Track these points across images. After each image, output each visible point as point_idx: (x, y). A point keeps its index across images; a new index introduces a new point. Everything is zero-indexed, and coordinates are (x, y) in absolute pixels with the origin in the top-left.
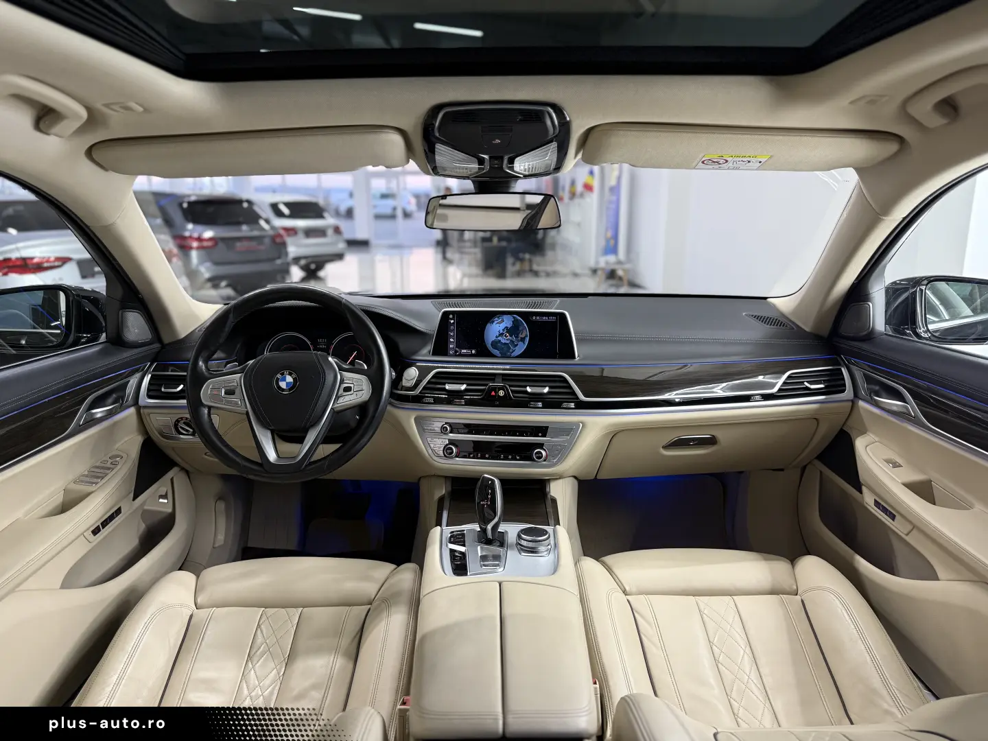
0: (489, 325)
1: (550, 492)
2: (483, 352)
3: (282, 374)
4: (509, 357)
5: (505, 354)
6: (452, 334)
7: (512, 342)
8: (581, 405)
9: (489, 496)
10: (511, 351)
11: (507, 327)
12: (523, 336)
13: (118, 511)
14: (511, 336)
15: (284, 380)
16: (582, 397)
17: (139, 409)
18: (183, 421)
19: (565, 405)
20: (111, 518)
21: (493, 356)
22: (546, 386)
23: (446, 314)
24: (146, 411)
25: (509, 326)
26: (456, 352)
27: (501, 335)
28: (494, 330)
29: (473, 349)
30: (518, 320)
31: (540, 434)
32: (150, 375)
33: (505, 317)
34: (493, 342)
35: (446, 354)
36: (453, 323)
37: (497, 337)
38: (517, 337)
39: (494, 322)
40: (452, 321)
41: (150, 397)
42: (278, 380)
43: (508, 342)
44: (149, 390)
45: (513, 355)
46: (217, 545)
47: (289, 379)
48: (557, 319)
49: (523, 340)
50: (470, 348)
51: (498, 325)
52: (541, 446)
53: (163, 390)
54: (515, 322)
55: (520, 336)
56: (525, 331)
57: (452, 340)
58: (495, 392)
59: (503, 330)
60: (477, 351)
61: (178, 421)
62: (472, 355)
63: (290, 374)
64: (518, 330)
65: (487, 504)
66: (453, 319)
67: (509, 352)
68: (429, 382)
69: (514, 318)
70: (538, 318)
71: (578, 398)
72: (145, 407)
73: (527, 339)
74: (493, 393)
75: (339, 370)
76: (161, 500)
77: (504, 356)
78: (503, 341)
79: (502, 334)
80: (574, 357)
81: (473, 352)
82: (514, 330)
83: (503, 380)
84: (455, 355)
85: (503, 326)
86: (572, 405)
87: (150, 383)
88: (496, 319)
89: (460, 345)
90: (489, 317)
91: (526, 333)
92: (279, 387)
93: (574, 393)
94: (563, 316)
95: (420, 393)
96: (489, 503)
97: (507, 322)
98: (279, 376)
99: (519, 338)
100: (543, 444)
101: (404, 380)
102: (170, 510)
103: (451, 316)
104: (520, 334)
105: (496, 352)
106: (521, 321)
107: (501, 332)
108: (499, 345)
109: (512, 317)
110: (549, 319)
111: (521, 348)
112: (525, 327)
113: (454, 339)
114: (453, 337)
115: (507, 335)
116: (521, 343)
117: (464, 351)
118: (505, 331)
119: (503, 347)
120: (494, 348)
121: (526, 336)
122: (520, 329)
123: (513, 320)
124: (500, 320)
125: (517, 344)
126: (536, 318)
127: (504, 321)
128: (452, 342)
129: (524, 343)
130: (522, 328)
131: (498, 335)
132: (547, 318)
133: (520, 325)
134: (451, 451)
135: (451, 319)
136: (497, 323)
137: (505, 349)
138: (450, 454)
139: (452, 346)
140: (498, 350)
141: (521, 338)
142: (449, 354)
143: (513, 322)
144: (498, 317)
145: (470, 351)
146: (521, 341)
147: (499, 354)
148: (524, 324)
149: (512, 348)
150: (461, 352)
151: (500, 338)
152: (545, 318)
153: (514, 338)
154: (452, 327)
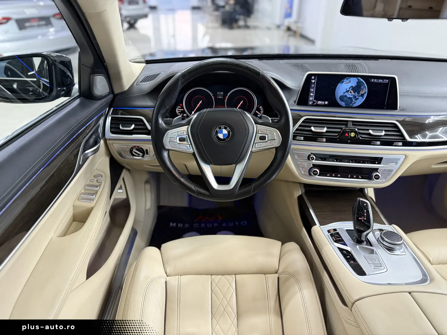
0: (339, 84)
2: (333, 103)
3: (220, 128)
4: (351, 107)
5: (349, 105)
6: (312, 90)
8: (406, 144)
9: (365, 214)
10: (353, 103)
11: (352, 86)
14: (354, 92)
15: (221, 132)
16: (408, 138)
17: (105, 141)
18: (135, 148)
19: (395, 143)
21: (339, 106)
22: (382, 130)
23: (309, 76)
24: (111, 142)
25: (354, 86)
26: (314, 102)
27: (347, 91)
28: (343, 89)
29: (327, 101)
30: (361, 81)
31: (377, 163)
32: (110, 118)
33: (352, 79)
34: (341, 96)
35: (306, 104)
36: (314, 82)
38: (358, 93)
39: (343, 82)
40: (313, 81)
41: (113, 132)
42: (217, 132)
44: (111, 128)
45: (354, 106)
47: (225, 132)
48: (389, 81)
49: (362, 95)
50: (325, 100)
51: (346, 84)
52: (376, 170)
53: (121, 128)
54: (359, 83)
55: (361, 93)
56: (365, 89)
57: (312, 94)
59: (350, 88)
60: (329, 103)
61: (132, 148)
62: (325, 106)
63: (225, 128)
64: (360, 88)
65: (364, 220)
66: (314, 79)
67: (351, 103)
68: (300, 126)
69: (358, 79)
70: (375, 80)
71: (405, 139)
72: (109, 139)
73: (366, 95)
74: (347, 135)
75: (255, 124)
76: (119, 191)
77: (348, 107)
78: (348, 96)
79: (348, 91)
81: (326, 103)
82: (356, 89)
83: (353, 125)
84: (314, 105)
85: (350, 85)
86: (400, 144)
87: (111, 123)
88: (345, 80)
89: (317, 98)
90: (340, 78)
91: (365, 90)
92: (218, 137)
93: (402, 135)
94: (394, 79)
96: (365, 219)
97: (353, 82)
98: (218, 129)
99: (360, 94)
100: (378, 169)
102: (125, 197)
103: (313, 77)
104: (361, 91)
105: (343, 104)
106: (363, 82)
107: (348, 90)
108: (345, 98)
109: (357, 79)
110: (383, 81)
111: (360, 101)
112: (366, 87)
113: (313, 93)
114: (312, 92)
115: (352, 91)
116: (361, 98)
117: (319, 102)
118: (351, 89)
119: (348, 100)
120: (341, 101)
121: (365, 93)
122: (362, 88)
123: (357, 81)
124: (348, 81)
125: (358, 98)
126: (374, 81)
127: (350, 82)
128: (312, 96)
129: (363, 98)
130: (363, 87)
131: (345, 92)
132: (382, 80)
133: (362, 85)
134: (316, 173)
135: (313, 79)
136: (346, 83)
137: (349, 102)
138: (315, 174)
139: (311, 99)
140: (344, 102)
141: (362, 94)
142: (308, 105)
143: (357, 83)
144: (347, 79)
145: (324, 102)
146: (361, 96)
147: (345, 105)
148: (364, 84)
149: (354, 101)
150: (317, 103)
151: (346, 94)
152: (380, 80)
153: (357, 94)
154: (313, 85)
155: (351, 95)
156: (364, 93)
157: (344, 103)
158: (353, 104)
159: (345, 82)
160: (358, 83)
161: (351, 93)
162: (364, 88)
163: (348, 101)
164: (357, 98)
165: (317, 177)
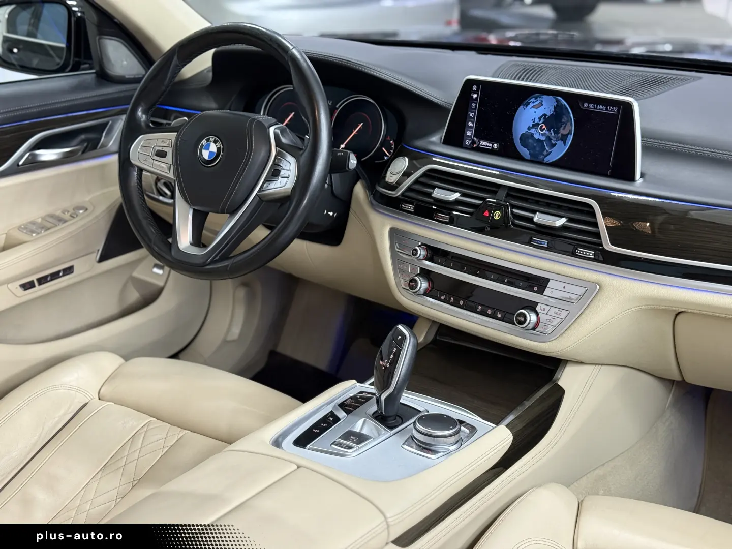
0: (522, 107)
1: (558, 379)
2: (508, 151)
3: (208, 140)
4: (541, 163)
5: (536, 156)
6: (472, 115)
7: (549, 139)
9: (392, 357)
10: (545, 153)
11: (545, 115)
12: (565, 132)
13: (69, 271)
14: (549, 130)
15: (207, 148)
16: (607, 244)
18: (163, 181)
19: (580, 251)
20: (55, 276)
21: (519, 158)
22: (562, 217)
23: (468, 84)
25: (549, 114)
26: (474, 142)
27: (535, 125)
29: (496, 142)
30: (562, 106)
31: (535, 289)
33: (546, 99)
34: (522, 135)
35: (459, 144)
36: (476, 98)
37: (529, 128)
38: (556, 132)
39: (528, 103)
40: (475, 96)
42: (202, 147)
43: (543, 138)
45: (546, 159)
46: (230, 338)
47: (213, 148)
48: (618, 110)
49: (564, 138)
50: (493, 141)
51: (534, 110)
52: (531, 305)
54: (558, 108)
55: (563, 132)
56: (569, 124)
57: (470, 124)
58: (490, 212)
59: (540, 119)
60: (500, 148)
61: (158, 180)
62: (491, 152)
63: (215, 142)
64: (560, 121)
65: (386, 366)
66: (477, 92)
67: (541, 153)
69: (557, 101)
70: (591, 106)
71: (601, 244)
73: (570, 138)
74: (486, 213)
75: (277, 146)
76: (156, 270)
77: (534, 160)
78: (537, 136)
79: (538, 124)
80: (631, 178)
81: (495, 146)
82: (553, 121)
83: (507, 195)
84: (472, 148)
85: (540, 111)
86: (590, 254)
88: (533, 100)
89: (480, 134)
90: (523, 95)
91: (570, 127)
92: (202, 157)
93: (597, 235)
94: (628, 107)
95: (402, 194)
96: (388, 365)
97: (547, 107)
98: (204, 142)
99: (560, 135)
100: (535, 304)
101: (388, 174)
102: (161, 284)
103: (475, 88)
104: (562, 128)
105: (525, 152)
106: (567, 108)
107: (536, 121)
108: (530, 141)
109: (554, 100)
110: (606, 109)
111: (559, 151)
112: (571, 118)
113: (473, 123)
114: (472, 120)
115: (544, 127)
116: (560, 143)
117: (483, 143)
118: (542, 120)
119: (535, 145)
120: (522, 146)
121: (570, 133)
122: (563, 121)
123: (555, 104)
124: (538, 102)
125: (555, 144)
126: (588, 106)
127: (542, 105)
128: (471, 127)
129: (565, 144)
130: (566, 118)
131: (531, 126)
132: (604, 108)
133: (564, 115)
135: (475, 92)
136: (533, 107)
137: (538, 149)
139: (469, 133)
140: (528, 150)
141: (562, 135)
142: (464, 146)
143: (555, 108)
144: (536, 98)
145: (491, 145)
146: (562, 140)
147: (528, 157)
148: (569, 113)
149: (547, 149)
150: (479, 145)
151: (533, 131)
152: (601, 107)
153: (553, 134)
154: (474, 105)
155: (543, 134)
156: (568, 134)
157: (528, 152)
158: (546, 156)
159: (531, 105)
160: (557, 110)
161: (542, 129)
162: (568, 121)
163: (535, 147)
164: (554, 142)
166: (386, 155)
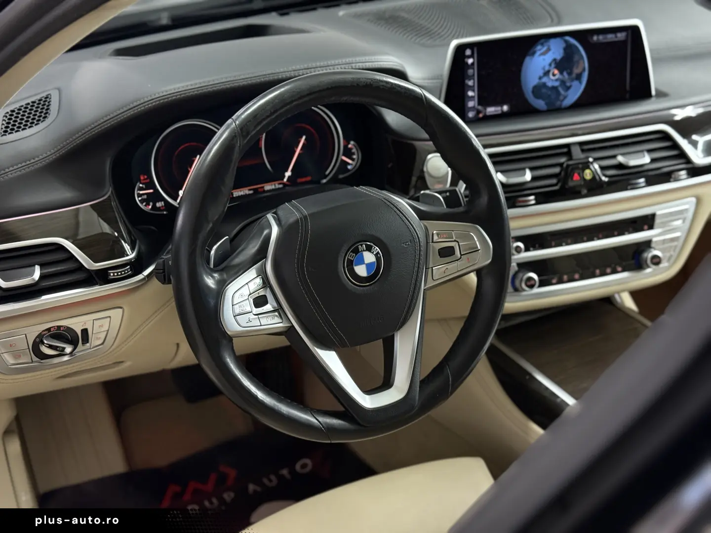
0: (528, 60)
2: (521, 107)
3: (356, 251)
4: (559, 111)
5: (554, 105)
6: (470, 83)
7: (563, 82)
8: (695, 171)
10: (561, 98)
11: (555, 60)
12: (579, 70)
14: (561, 73)
15: (361, 261)
16: (695, 159)
21: (535, 111)
23: (460, 50)
25: (559, 58)
26: (478, 112)
27: (547, 73)
28: (536, 68)
29: (505, 104)
30: (571, 45)
31: (646, 227)
33: (552, 43)
34: (534, 87)
36: (473, 64)
37: (540, 78)
38: (570, 74)
39: (535, 53)
40: (470, 61)
43: (557, 84)
45: (564, 105)
48: (628, 36)
49: (579, 77)
50: (501, 104)
51: (542, 57)
54: (569, 51)
55: (576, 71)
56: (581, 62)
57: (470, 93)
59: (550, 65)
60: (511, 108)
62: (503, 116)
63: (369, 249)
64: (572, 61)
66: (472, 56)
67: (557, 98)
69: (566, 42)
70: (600, 38)
71: (690, 161)
73: (586, 75)
74: (576, 177)
77: (553, 108)
78: (550, 84)
80: (650, 95)
81: (506, 108)
82: (565, 64)
83: (583, 151)
84: (479, 119)
85: (549, 57)
86: (684, 173)
88: (539, 47)
89: (484, 101)
90: (529, 45)
91: (583, 64)
93: (683, 154)
94: (635, 30)
97: (556, 50)
98: (351, 256)
99: (574, 75)
100: (651, 240)
103: (468, 52)
104: (575, 67)
105: (540, 104)
106: (576, 46)
107: (547, 68)
108: (544, 90)
109: (562, 42)
110: (616, 37)
111: (576, 91)
113: (474, 91)
114: (472, 88)
115: (556, 71)
116: (576, 83)
117: (491, 110)
118: (553, 66)
119: (550, 93)
120: (536, 98)
122: (575, 60)
123: (564, 45)
124: (545, 49)
125: (571, 86)
127: (550, 50)
128: (473, 97)
129: (581, 83)
130: (578, 58)
131: (542, 75)
132: (613, 36)
133: (575, 53)
134: (532, 282)
135: (469, 57)
136: (541, 54)
137: (553, 97)
138: (531, 287)
139: (471, 104)
140: (543, 99)
141: (577, 74)
143: (564, 49)
144: (542, 45)
145: (500, 108)
146: (577, 79)
147: (545, 108)
148: (581, 51)
149: (563, 92)
150: (486, 113)
151: (545, 80)
152: (610, 36)
153: (567, 77)
154: (470, 72)
155: (557, 80)
156: (583, 72)
157: (544, 103)
158: (563, 101)
159: (538, 53)
160: (567, 51)
161: (554, 75)
162: (580, 59)
163: (549, 96)
164: (569, 85)
165: (536, 290)
166: (349, 164)
